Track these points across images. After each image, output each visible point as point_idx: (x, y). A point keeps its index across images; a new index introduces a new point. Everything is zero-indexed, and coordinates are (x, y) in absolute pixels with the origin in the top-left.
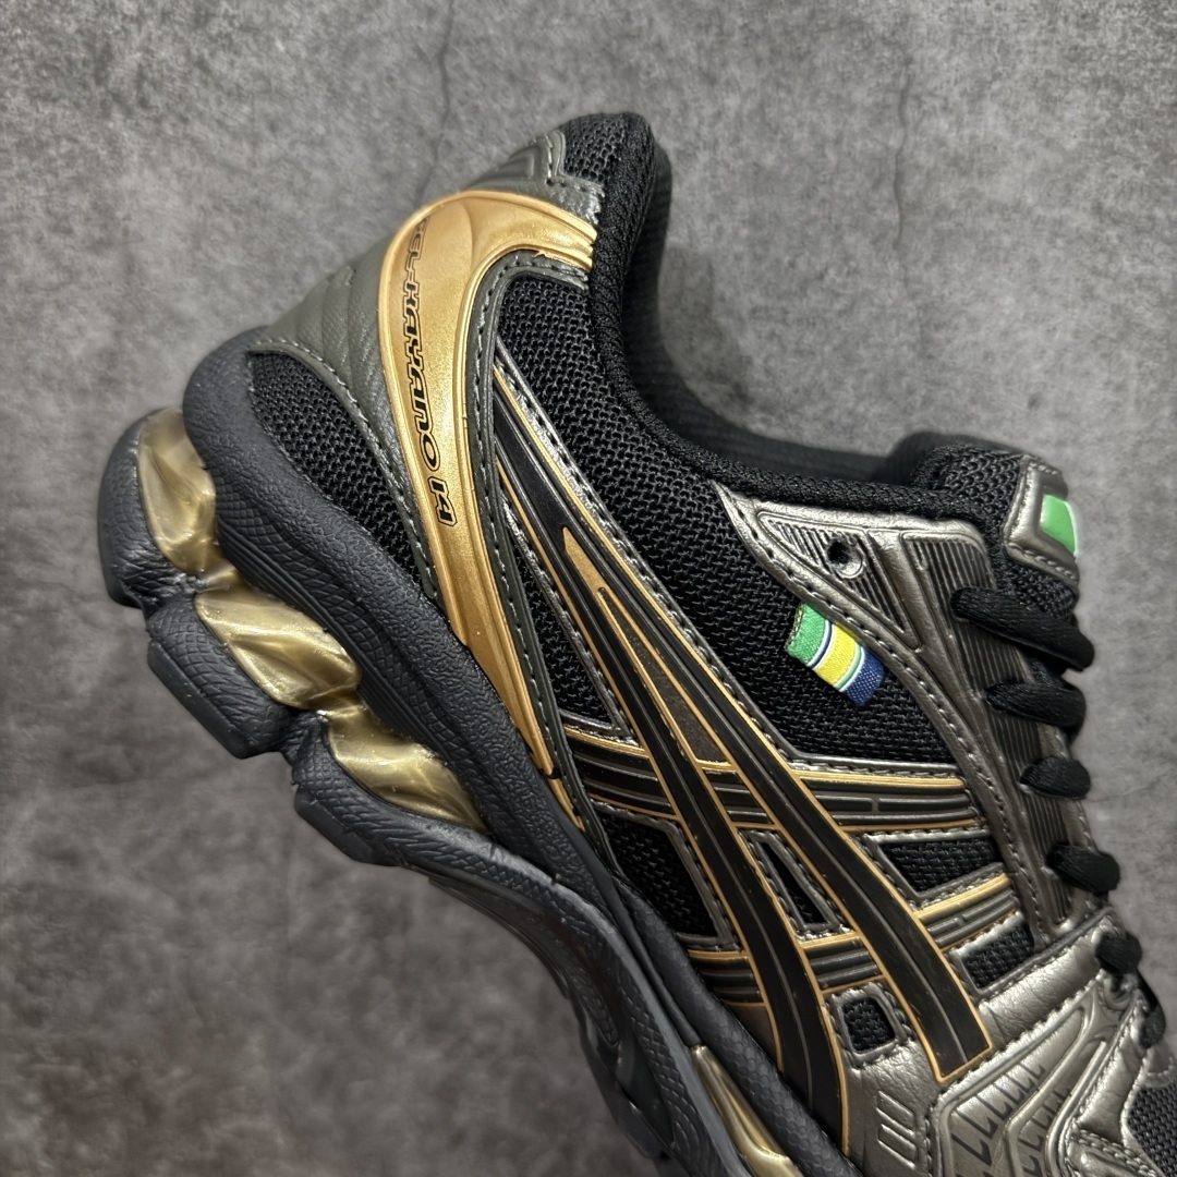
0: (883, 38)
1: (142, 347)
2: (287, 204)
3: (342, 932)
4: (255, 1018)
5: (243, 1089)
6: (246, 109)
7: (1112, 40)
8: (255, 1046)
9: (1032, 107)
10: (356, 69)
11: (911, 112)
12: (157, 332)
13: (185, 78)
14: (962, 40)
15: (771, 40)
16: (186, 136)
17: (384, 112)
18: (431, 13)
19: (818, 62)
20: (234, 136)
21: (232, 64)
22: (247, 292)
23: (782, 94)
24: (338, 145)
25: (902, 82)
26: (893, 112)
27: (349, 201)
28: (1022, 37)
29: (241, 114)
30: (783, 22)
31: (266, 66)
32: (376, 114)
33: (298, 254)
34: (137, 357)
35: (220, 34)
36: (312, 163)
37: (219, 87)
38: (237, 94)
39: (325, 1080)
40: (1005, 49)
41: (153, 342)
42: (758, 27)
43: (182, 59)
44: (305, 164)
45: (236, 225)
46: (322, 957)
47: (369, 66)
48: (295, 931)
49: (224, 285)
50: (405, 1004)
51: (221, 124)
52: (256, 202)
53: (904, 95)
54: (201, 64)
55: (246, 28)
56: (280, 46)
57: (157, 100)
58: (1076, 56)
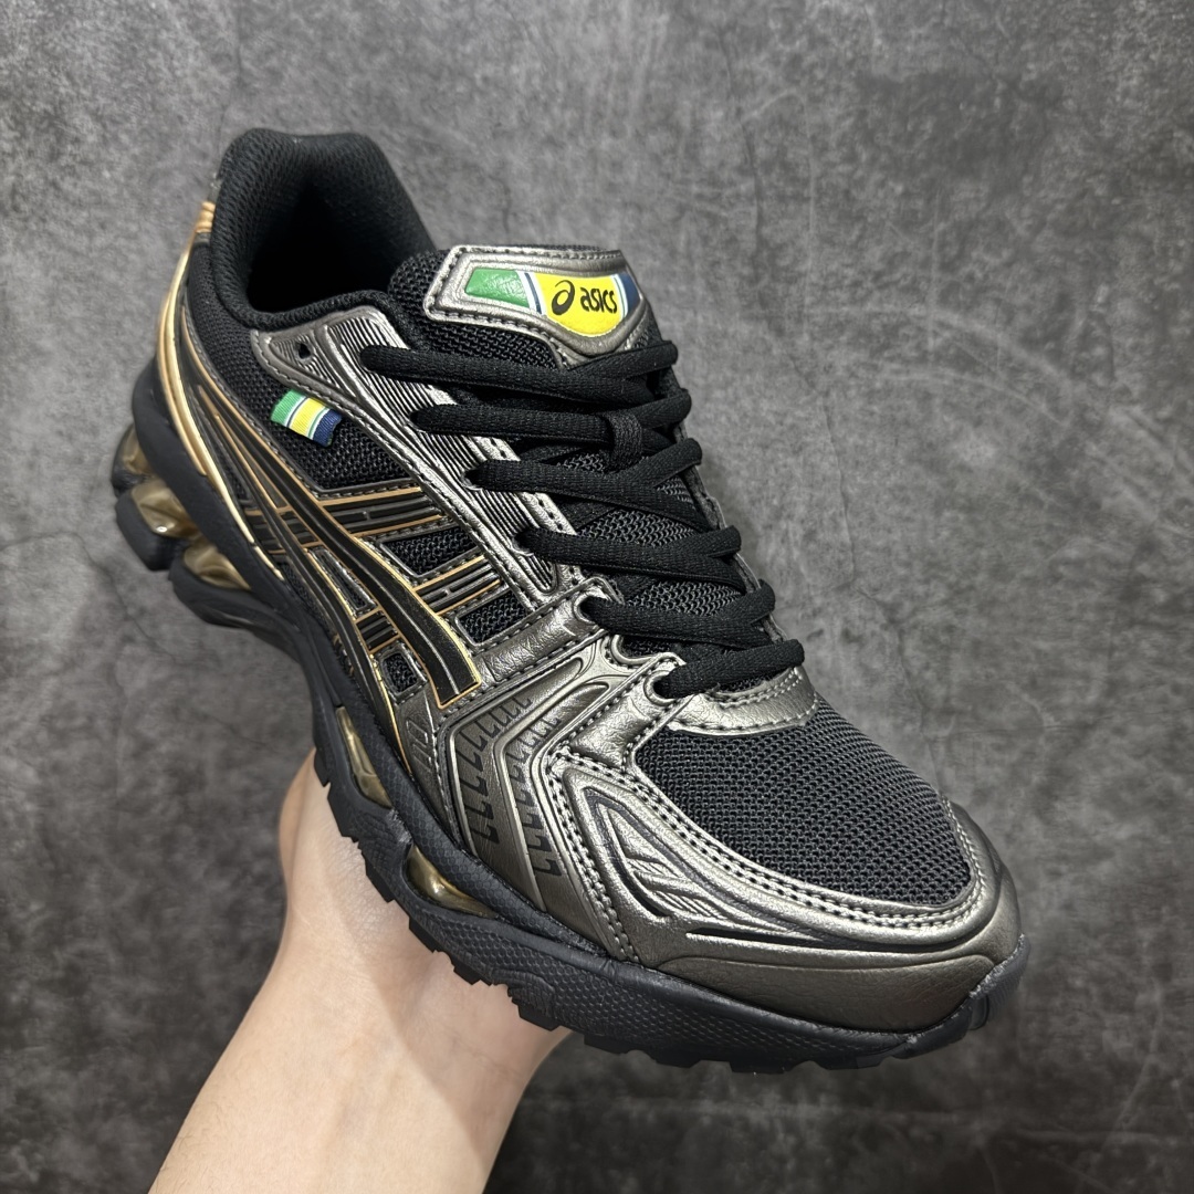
0: (490, 177)
1: (14, 370)
2: (112, 276)
3: (156, 791)
4: (94, 859)
5: (83, 918)
6: (85, 214)
7: (633, 178)
8: (93, 883)
9: (587, 221)
10: (155, 190)
11: (511, 223)
12: (25, 360)
13: (44, 193)
14: (540, 178)
15: (420, 177)
16: (45, 231)
17: (176, 218)
18: (204, 156)
19: (451, 191)
20: (77, 231)
21: (75, 185)
22: (85, 334)
23: (430, 211)
24: (145, 238)
25: (504, 203)
26: (500, 224)
27: (153, 275)
28: (577, 177)
29: (81, 218)
30: (427, 166)
31: (97, 187)
32: (171, 220)
33: (120, 309)
34: (12, 377)
35: (68, 166)
36: (130, 250)
37: (66, 199)
38: (78, 204)
39: (145, 907)
40: (567, 184)
41: (22, 367)
42: (412, 168)
43: (42, 181)
44: (124, 251)
45: (79, 290)
46: (140, 811)
47: (166, 188)
48: (122, 791)
49: (71, 329)
50: (203, 844)
51: (68, 223)
52: (92, 275)
53: (506, 212)
54: (54, 184)
55: (84, 162)
56: (107, 174)
57: (25, 207)
58: (612, 188)
